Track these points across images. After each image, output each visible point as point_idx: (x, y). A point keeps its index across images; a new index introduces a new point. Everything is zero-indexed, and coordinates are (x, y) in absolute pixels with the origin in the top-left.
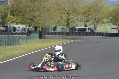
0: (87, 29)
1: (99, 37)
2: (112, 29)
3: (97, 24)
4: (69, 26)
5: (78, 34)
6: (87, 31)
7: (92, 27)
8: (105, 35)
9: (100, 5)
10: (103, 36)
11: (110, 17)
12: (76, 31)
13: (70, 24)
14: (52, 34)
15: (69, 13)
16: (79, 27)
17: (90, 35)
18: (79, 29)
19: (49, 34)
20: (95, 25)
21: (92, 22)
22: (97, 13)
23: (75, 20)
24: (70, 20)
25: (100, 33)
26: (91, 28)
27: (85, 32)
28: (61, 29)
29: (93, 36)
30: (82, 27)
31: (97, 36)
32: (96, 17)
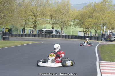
0: (54, 31)
1: (64, 39)
2: (79, 31)
3: (63, 27)
4: (36, 28)
5: (44, 36)
6: (54, 33)
7: (59, 29)
8: (71, 37)
9: (67, 8)
10: (68, 38)
11: (77, 20)
12: (43, 33)
13: (37, 26)
14: (19, 35)
15: (36, 15)
16: (46, 29)
17: (56, 38)
18: (46, 31)
19: (16, 35)
20: (61, 28)
21: (58, 25)
22: (63, 15)
23: (42, 22)
24: (37, 22)
25: (66, 36)
26: (57, 30)
27: (52, 34)
28: (29, 31)
29: (59, 38)
30: (49, 30)
31: (63, 38)
32: (63, 20)
